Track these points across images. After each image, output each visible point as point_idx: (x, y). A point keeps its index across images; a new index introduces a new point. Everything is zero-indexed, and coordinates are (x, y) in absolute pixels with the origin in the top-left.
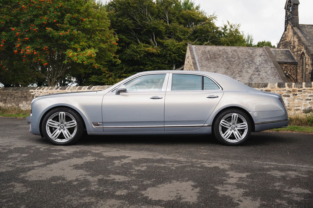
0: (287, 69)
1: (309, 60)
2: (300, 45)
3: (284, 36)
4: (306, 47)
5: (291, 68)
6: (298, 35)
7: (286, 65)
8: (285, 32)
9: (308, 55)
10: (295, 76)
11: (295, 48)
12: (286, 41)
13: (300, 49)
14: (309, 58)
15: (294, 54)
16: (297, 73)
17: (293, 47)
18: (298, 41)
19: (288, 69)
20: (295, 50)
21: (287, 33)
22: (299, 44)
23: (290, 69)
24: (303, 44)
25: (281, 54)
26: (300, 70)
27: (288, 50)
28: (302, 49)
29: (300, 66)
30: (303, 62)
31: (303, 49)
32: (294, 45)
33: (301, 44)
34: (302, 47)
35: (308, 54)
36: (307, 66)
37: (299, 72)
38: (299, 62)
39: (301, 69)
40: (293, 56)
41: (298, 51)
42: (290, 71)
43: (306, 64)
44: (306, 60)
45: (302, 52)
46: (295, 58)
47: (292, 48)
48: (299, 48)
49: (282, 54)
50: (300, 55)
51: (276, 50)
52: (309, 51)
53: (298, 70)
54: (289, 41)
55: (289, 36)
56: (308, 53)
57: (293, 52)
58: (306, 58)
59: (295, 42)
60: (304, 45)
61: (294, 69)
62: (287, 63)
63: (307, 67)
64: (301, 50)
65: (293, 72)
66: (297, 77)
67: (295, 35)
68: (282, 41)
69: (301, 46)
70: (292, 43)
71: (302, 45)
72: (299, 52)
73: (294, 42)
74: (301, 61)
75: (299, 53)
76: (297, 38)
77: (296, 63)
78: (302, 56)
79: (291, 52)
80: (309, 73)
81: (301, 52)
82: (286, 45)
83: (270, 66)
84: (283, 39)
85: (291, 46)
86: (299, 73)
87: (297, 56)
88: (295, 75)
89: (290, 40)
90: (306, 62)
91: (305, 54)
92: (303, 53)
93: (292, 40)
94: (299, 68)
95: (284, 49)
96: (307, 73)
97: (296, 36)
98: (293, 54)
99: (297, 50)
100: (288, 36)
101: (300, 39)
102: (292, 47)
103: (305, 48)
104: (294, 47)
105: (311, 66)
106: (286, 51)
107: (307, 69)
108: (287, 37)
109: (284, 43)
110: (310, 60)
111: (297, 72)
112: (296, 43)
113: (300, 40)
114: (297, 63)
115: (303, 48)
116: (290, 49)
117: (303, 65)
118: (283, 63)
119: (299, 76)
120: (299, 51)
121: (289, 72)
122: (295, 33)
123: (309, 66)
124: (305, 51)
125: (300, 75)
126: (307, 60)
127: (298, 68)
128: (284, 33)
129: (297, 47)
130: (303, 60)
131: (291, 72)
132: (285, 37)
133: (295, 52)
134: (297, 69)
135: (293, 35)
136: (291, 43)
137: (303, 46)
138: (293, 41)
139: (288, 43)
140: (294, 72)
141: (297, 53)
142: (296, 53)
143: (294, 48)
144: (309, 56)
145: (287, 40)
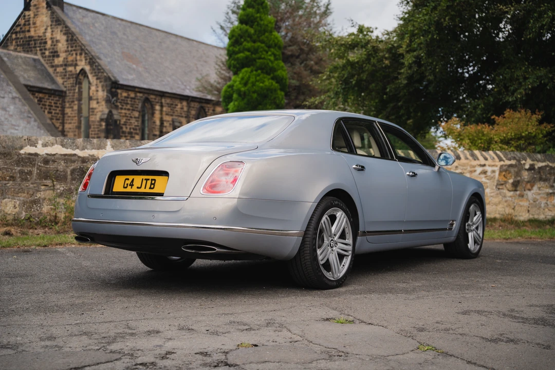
0: (43, 105)
1: (100, 89)
2: (74, 52)
3: (22, 22)
4: (90, 59)
5: (51, 103)
6: (66, 27)
7: (41, 95)
8: (27, 13)
9: (97, 79)
10: (60, 123)
11: (58, 56)
12: (27, 35)
13: (72, 61)
14: (100, 85)
15: (55, 70)
16: (64, 117)
17: (52, 52)
18: (67, 41)
19: (45, 105)
20: (59, 61)
21: (32, 15)
22: (70, 49)
23: (49, 106)
24: (82, 50)
25: (24, 67)
26: (72, 111)
27: (36, 57)
28: (79, 63)
29: (73, 102)
30: (80, 93)
31: (83, 63)
32: (53, 49)
33: (75, 50)
34: (78, 57)
35: (96, 76)
36: (95, 102)
37: (69, 114)
38: (69, 90)
39: (76, 107)
40: (53, 75)
41: (66, 65)
42: (50, 109)
43: (90, 98)
44: (89, 88)
45: (78, 69)
46: (60, 80)
47: (49, 56)
48: (70, 58)
49: (26, 65)
50: (72, 75)
51: (11, 54)
52: (99, 69)
53: (68, 111)
54: (39, 36)
55: (38, 23)
56: (95, 73)
57: (52, 66)
58: (90, 83)
59: (58, 41)
60: (86, 53)
61: (58, 107)
62: (44, 91)
63: (94, 104)
64: (76, 65)
65: (55, 113)
66: (63, 126)
67: (59, 25)
68: (16, 33)
69: (76, 54)
70: (49, 42)
71: (79, 52)
72: (70, 69)
73: (55, 42)
74: (75, 90)
75: (71, 71)
76: (65, 34)
77: (62, 91)
78: (80, 79)
79: (46, 66)
80: (102, 120)
81: (75, 68)
82: (29, 44)
83: (10, 93)
84: (18, 29)
85: (45, 49)
86: (69, 117)
87: (65, 75)
88: (58, 120)
89: (41, 34)
90: (91, 94)
91: (90, 76)
92: (83, 71)
93: (48, 35)
94: (70, 105)
95: (28, 56)
96: (93, 119)
97: (60, 28)
98: (51, 70)
99: (63, 61)
100: (34, 23)
101: (72, 37)
102: (47, 53)
103: (89, 62)
104: (55, 54)
105: (103, 103)
106: (35, 60)
107: (92, 109)
108: (32, 26)
109: (22, 38)
110: (103, 91)
111: (63, 114)
112: (60, 45)
113: (72, 40)
114: (65, 92)
115: (81, 60)
116: (43, 57)
117: (80, 100)
118: (35, 89)
119: (71, 123)
120: (71, 65)
121: (46, 111)
122: (56, 21)
123: (98, 103)
124: (87, 68)
125: (74, 121)
126: (93, 88)
127: (67, 105)
128: (22, 13)
129: (63, 55)
130: (80, 88)
131: (51, 113)
132: (25, 25)
133: (57, 66)
134: (63, 108)
135: (50, 23)
136: (46, 43)
137: (81, 54)
138: (51, 38)
139: (35, 40)
140: (58, 114)
141: (64, 69)
142: (60, 69)
143: (53, 56)
144: (98, 81)
145: (32, 33)
